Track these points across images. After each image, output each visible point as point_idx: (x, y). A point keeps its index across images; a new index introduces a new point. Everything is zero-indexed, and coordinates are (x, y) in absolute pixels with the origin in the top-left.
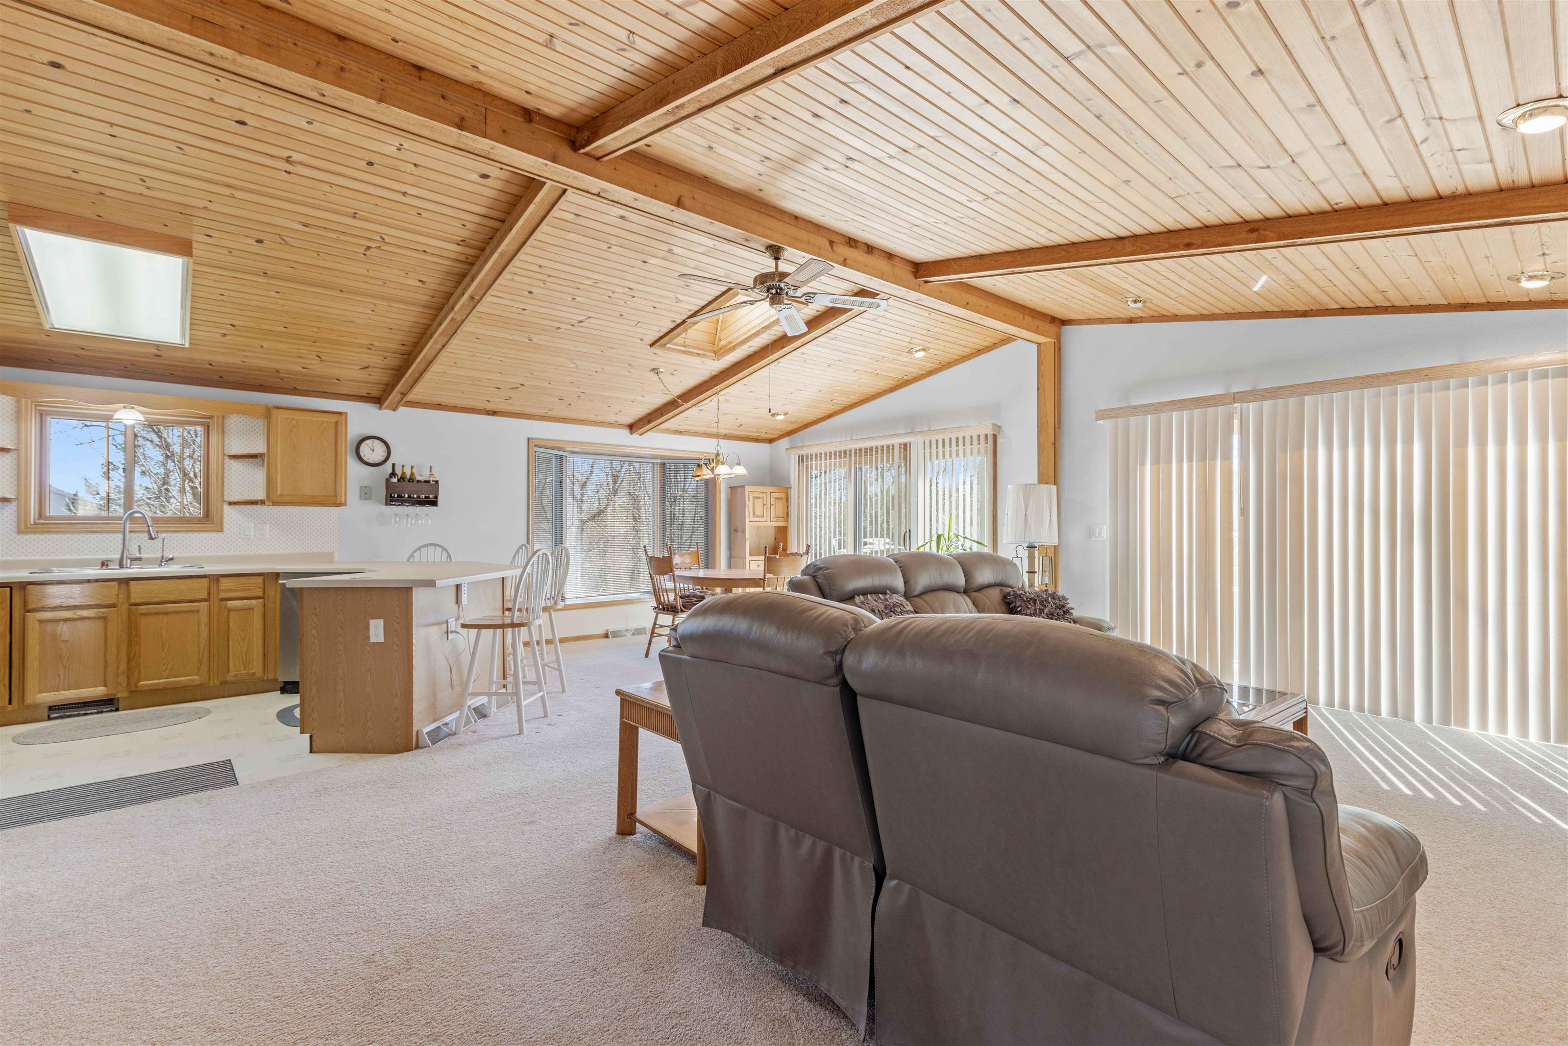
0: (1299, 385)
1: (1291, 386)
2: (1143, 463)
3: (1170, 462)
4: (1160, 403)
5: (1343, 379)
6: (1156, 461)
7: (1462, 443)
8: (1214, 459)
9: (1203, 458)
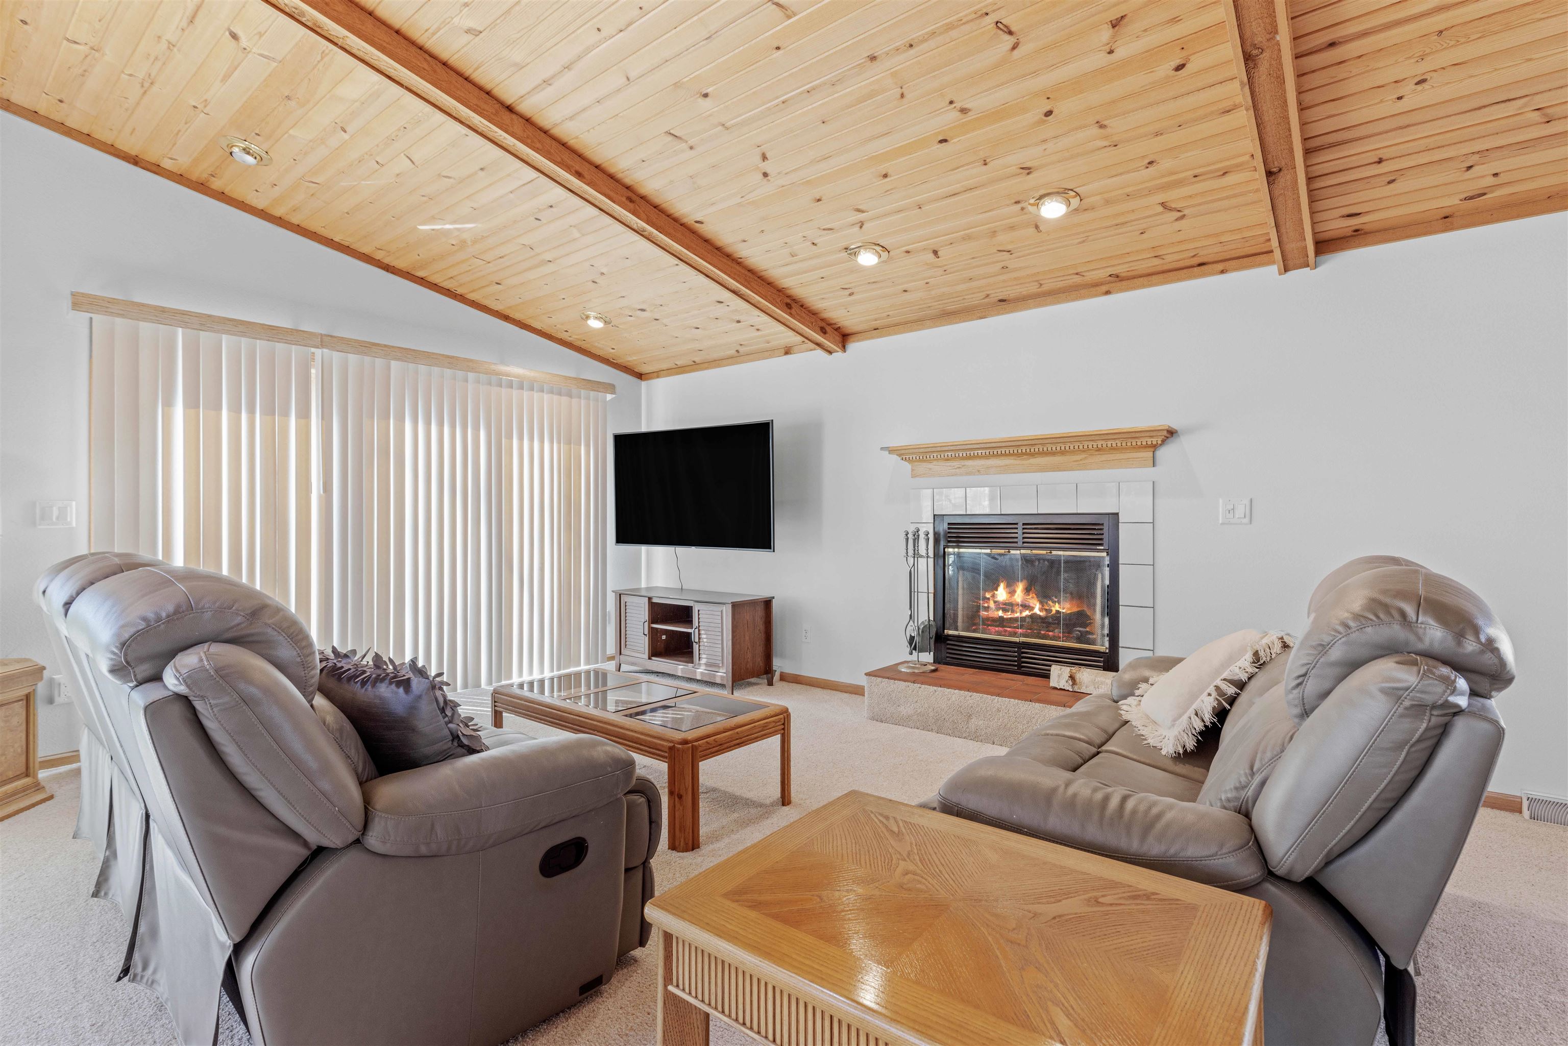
0: (393, 347)
1: (385, 346)
2: (169, 403)
3: (219, 408)
4: (209, 316)
5: (433, 354)
6: (192, 403)
7: (510, 437)
8: (286, 414)
9: (269, 410)
